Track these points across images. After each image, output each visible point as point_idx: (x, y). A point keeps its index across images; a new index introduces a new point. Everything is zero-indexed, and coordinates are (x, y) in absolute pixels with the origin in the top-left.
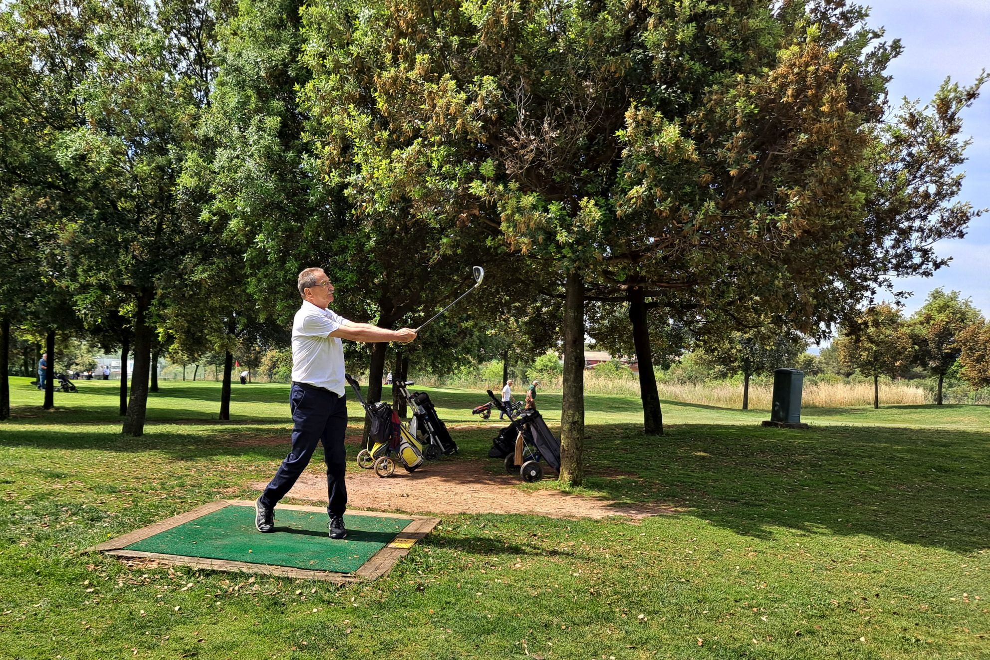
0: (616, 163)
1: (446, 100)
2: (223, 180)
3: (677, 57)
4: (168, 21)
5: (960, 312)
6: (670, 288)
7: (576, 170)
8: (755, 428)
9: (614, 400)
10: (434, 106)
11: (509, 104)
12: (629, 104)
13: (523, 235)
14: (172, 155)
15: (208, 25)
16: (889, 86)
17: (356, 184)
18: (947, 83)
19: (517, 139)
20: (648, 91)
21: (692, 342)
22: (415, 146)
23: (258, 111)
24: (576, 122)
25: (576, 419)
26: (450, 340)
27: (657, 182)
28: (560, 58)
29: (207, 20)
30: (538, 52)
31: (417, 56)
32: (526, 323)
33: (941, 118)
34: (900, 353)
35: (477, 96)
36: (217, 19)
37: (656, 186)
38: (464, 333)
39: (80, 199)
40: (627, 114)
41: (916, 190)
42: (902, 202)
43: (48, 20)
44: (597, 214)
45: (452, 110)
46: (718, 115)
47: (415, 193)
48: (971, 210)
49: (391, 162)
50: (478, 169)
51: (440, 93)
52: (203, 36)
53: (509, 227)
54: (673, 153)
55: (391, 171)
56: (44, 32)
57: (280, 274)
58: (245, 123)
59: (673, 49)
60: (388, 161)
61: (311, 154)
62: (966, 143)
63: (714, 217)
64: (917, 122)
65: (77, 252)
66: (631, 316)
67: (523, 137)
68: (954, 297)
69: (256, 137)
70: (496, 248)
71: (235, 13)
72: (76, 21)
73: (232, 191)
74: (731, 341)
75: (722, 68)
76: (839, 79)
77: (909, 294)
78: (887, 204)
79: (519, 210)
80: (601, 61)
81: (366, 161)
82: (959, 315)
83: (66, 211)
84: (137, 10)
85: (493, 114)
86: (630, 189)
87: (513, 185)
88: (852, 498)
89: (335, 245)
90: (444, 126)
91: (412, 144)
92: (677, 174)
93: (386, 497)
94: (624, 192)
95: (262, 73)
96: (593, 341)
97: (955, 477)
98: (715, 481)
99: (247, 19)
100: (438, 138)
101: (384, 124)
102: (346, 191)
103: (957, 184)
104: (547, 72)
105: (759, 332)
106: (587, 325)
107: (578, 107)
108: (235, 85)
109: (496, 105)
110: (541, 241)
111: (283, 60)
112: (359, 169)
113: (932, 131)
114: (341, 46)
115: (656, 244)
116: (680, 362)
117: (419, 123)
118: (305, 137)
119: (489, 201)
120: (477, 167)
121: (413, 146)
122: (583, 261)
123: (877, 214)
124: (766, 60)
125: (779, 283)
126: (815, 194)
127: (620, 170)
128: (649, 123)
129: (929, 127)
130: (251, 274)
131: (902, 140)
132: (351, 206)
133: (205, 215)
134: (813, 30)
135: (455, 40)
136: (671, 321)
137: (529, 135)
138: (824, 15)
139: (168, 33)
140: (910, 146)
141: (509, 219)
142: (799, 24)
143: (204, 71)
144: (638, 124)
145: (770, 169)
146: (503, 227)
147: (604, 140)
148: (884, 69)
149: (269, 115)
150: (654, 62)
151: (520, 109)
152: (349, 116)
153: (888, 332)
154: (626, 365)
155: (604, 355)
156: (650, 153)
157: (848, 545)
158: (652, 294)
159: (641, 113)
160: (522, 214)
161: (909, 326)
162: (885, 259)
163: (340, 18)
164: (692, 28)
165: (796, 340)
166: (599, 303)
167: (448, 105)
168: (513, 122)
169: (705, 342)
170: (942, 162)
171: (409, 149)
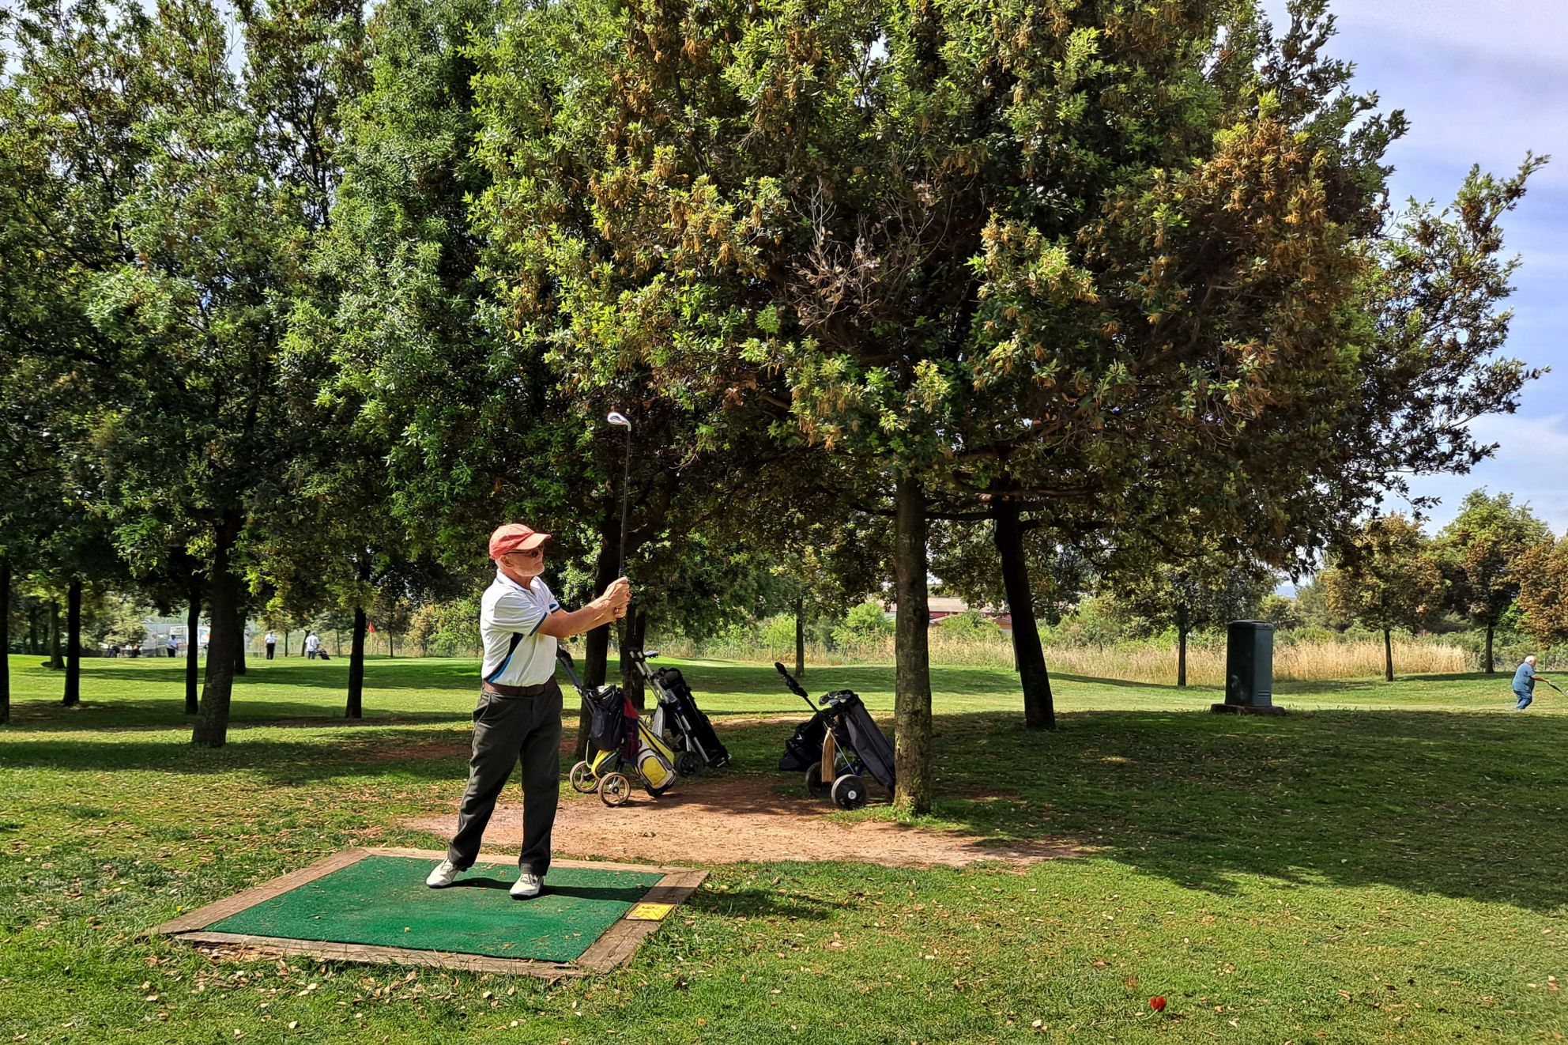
0: (970, 305)
1: (702, 215)
2: (352, 342)
3: (1059, 144)
4: (263, 98)
5: (1515, 526)
6: (1059, 497)
7: (906, 317)
8: (1201, 715)
9: (974, 675)
10: (684, 224)
11: (799, 219)
12: (987, 217)
13: (827, 420)
14: (270, 306)
15: (328, 104)
16: (1389, 181)
17: (563, 345)
18: (1474, 174)
19: (815, 272)
20: (1016, 195)
21: (1095, 579)
22: (656, 285)
23: (405, 234)
24: (906, 244)
25: (918, 706)
26: (711, 584)
27: (1034, 335)
28: (877, 149)
29: (323, 96)
30: (843, 139)
31: (656, 149)
32: (833, 555)
33: (1469, 228)
34: (1422, 592)
35: (750, 207)
36: (340, 93)
37: (1032, 340)
38: (734, 572)
39: (126, 375)
40: (985, 232)
41: (1438, 339)
42: (1417, 360)
43: (76, 100)
44: (943, 386)
45: (713, 230)
46: (1126, 231)
47: (656, 357)
48: (1524, 369)
49: (618, 311)
50: (753, 320)
51: (694, 204)
52: (319, 121)
53: (804, 408)
54: (1058, 289)
55: (618, 323)
56: (69, 118)
57: (444, 486)
58: (385, 254)
59: (1052, 132)
60: (614, 308)
61: (490, 298)
62: (1512, 265)
63: (1125, 385)
64: (1433, 235)
65: (121, 459)
66: (996, 539)
67: (823, 268)
68: (1504, 503)
69: (403, 274)
70: (784, 440)
71: (368, 85)
72: (120, 100)
73: (366, 357)
74: (1157, 578)
75: (1128, 160)
76: (1312, 173)
77: (1434, 501)
78: (1393, 360)
79: (822, 382)
80: (940, 153)
81: (579, 309)
82: (1513, 531)
83: (102, 394)
84: (214, 81)
85: (776, 235)
86: (993, 347)
87: (809, 343)
88: (1361, 825)
89: (530, 441)
90: (700, 253)
91: (650, 282)
92: (1064, 321)
93: (620, 838)
94: (984, 350)
95: (413, 178)
96: (939, 582)
97: (1524, 789)
98: (1143, 802)
99: (387, 96)
100: (691, 272)
101: (605, 252)
102: (546, 355)
103: (1502, 327)
104: (858, 170)
105: (1200, 563)
106: (930, 556)
107: (907, 221)
108: (370, 196)
109: (780, 220)
110: (855, 429)
111: (445, 155)
112: (566, 321)
113: (1458, 247)
114: (537, 134)
115: (1037, 431)
116: (1077, 613)
117: (661, 250)
118: (481, 273)
119: (773, 369)
120: (752, 316)
121: (653, 286)
122: (923, 459)
123: (1379, 376)
124: (1195, 146)
125: (1230, 489)
126: (1282, 349)
127: (976, 317)
128: (1019, 245)
129: (1452, 243)
130: (398, 488)
131: (1412, 263)
132: (555, 379)
133: (324, 397)
134: (1268, 99)
135: (714, 123)
136: (1059, 549)
137: (832, 266)
138: (1284, 75)
139: (264, 116)
140: (1424, 271)
141: (804, 395)
142: (1246, 91)
143: (320, 173)
144: (1002, 246)
145: (1209, 312)
146: (796, 407)
147: (949, 271)
148: (1381, 155)
149: (423, 239)
150: (1024, 152)
151: (818, 225)
152: (550, 241)
153: (1402, 561)
154: (991, 618)
155: (954, 603)
156: (1023, 291)
157: (1360, 900)
158: (1031, 507)
159: (1007, 230)
160: (824, 388)
161: (1435, 549)
162: (1394, 447)
163: (533, 91)
164: (1082, 98)
165: (1259, 575)
166: (946, 522)
167: (706, 222)
168: (808, 246)
169: (1116, 581)
170: (1476, 295)
171: (646, 289)
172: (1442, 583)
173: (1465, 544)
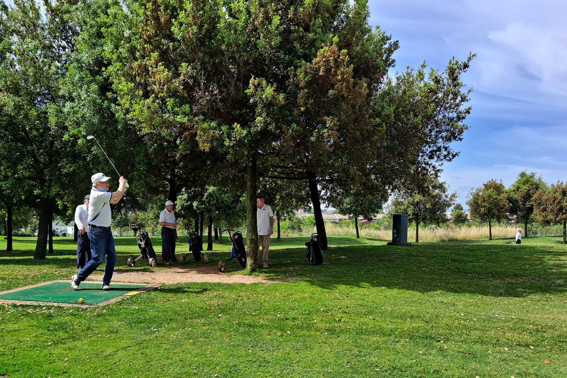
4: (53, 33)
73: (76, 124)
82: (535, 186)
133: (66, 137)
172: (509, 205)
173: (518, 191)
